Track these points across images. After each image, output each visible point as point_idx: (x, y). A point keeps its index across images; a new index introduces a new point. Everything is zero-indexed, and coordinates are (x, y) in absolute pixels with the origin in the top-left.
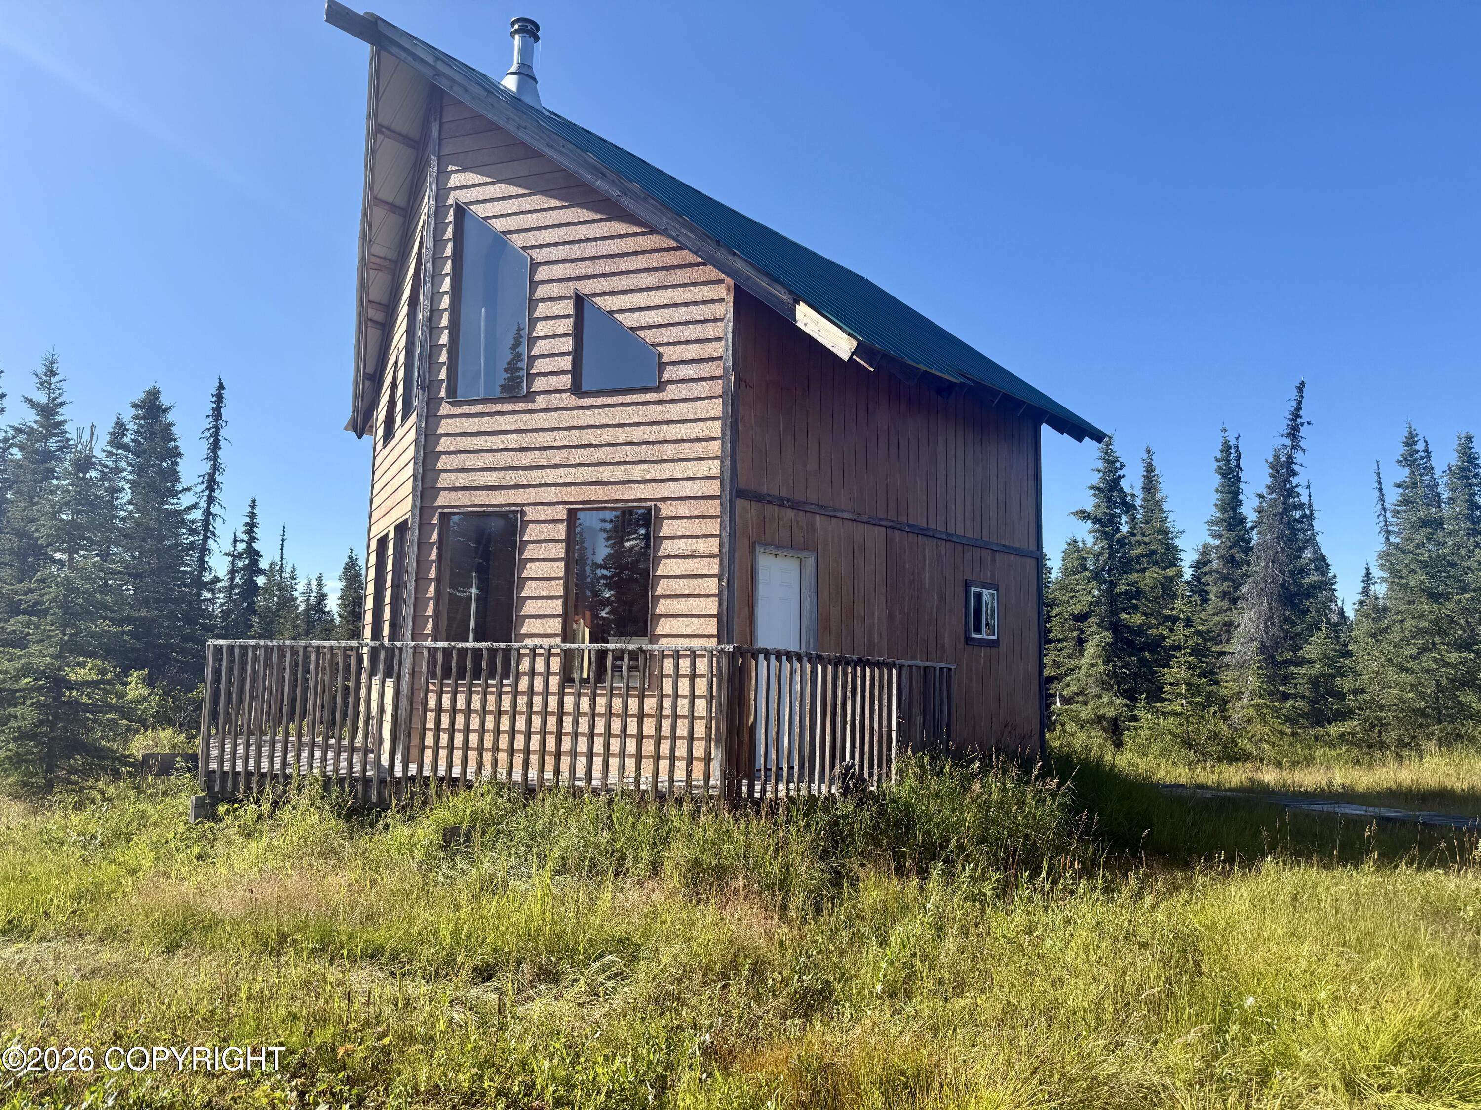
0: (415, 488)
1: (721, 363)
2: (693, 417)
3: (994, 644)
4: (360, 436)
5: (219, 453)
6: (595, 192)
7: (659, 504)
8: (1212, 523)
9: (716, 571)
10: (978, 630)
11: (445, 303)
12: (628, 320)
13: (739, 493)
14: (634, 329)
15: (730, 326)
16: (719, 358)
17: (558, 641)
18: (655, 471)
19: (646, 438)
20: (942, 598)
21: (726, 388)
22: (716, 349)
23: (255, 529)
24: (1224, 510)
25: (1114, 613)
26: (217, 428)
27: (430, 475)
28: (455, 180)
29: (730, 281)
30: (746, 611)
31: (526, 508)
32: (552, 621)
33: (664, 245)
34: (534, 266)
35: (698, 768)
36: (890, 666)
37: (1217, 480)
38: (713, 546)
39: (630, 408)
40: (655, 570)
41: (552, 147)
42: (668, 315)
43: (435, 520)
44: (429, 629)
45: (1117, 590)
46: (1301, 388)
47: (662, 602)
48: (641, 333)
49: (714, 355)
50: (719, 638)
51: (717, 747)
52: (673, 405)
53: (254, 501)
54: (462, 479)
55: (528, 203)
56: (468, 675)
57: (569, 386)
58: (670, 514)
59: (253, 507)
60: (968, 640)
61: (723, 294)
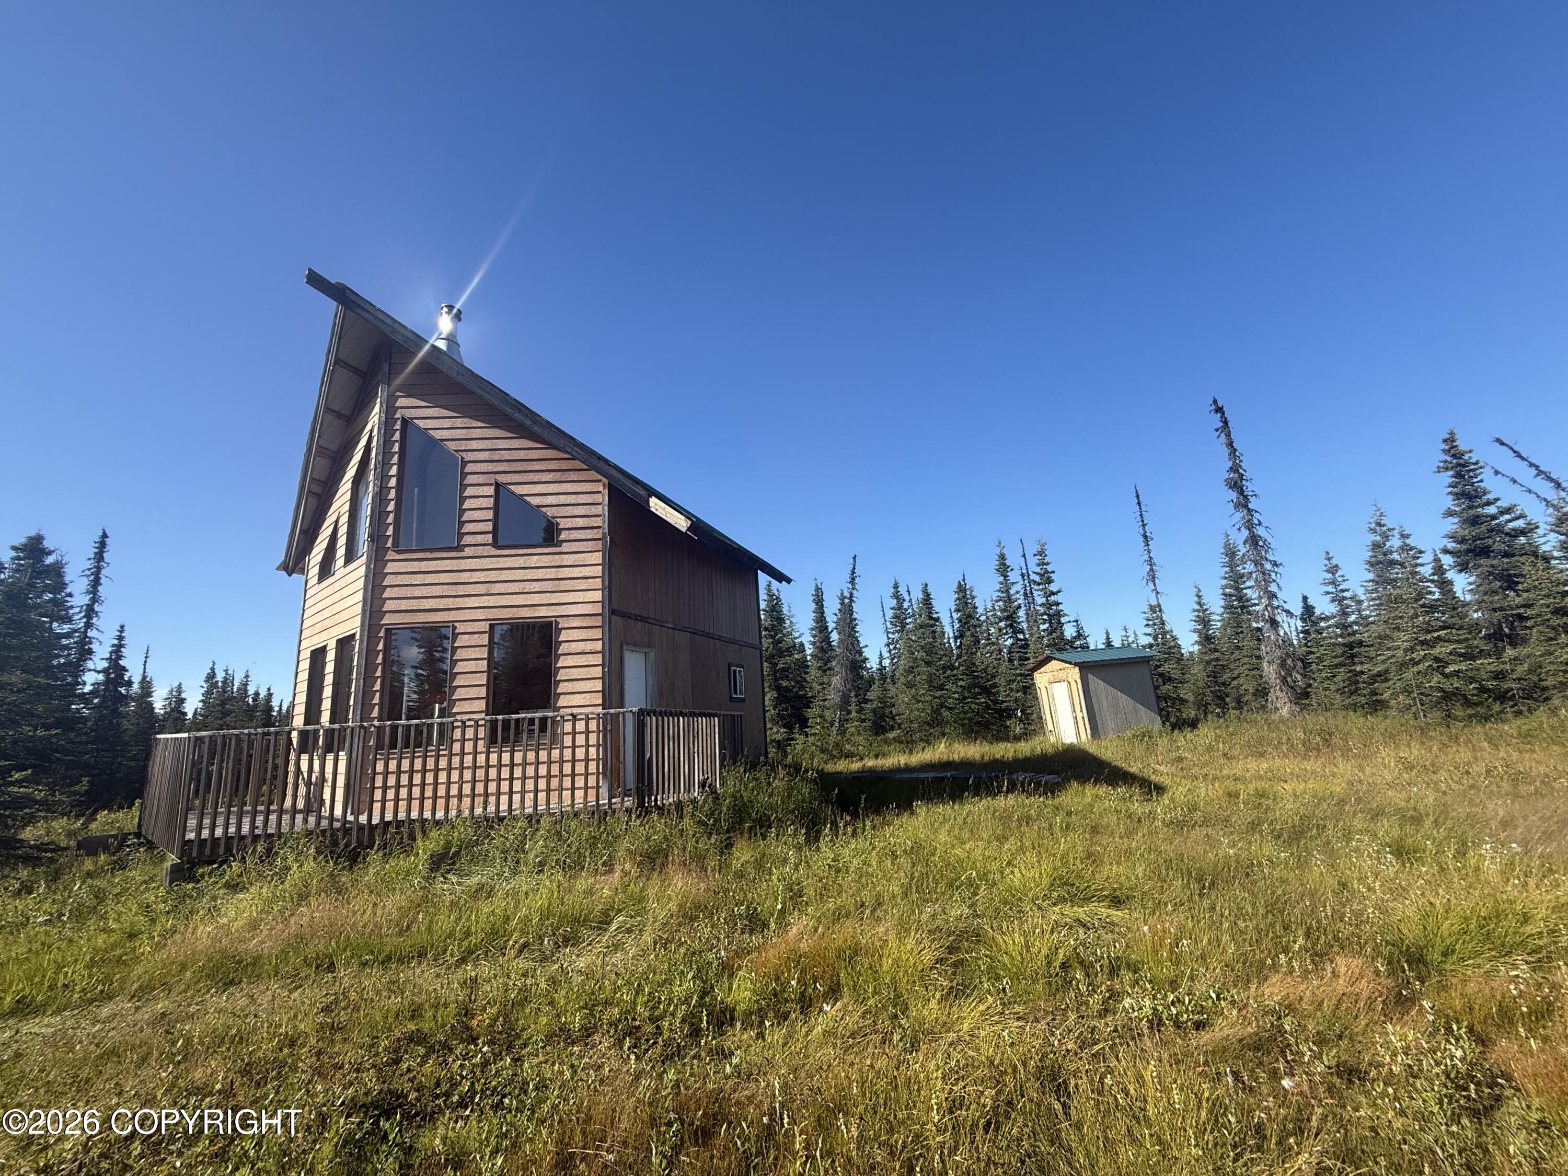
0: (364, 611)
1: (601, 530)
2: (581, 563)
3: (743, 700)
4: (290, 575)
5: (100, 588)
6: (513, 420)
7: (558, 619)
8: (812, 629)
9: (601, 662)
10: (736, 693)
11: (393, 482)
12: (535, 501)
13: (613, 612)
14: (539, 506)
15: (606, 508)
16: (600, 527)
17: (483, 716)
18: (555, 598)
19: (548, 577)
20: (717, 674)
21: (604, 545)
22: (598, 522)
23: (122, 649)
24: (817, 622)
25: (776, 680)
26: (99, 569)
27: (377, 602)
28: (401, 402)
29: (605, 481)
30: (618, 687)
31: (456, 624)
32: (477, 702)
33: (560, 457)
34: (465, 463)
35: (592, 793)
36: (714, 715)
37: (813, 606)
38: (598, 646)
39: (536, 557)
40: (556, 663)
41: (482, 389)
42: (563, 499)
43: (382, 634)
44: (375, 713)
45: (778, 667)
46: (854, 558)
47: (561, 684)
48: (544, 510)
49: (595, 525)
50: (604, 706)
51: (603, 778)
52: (567, 556)
53: (122, 627)
54: (404, 604)
55: (459, 422)
56: (399, 745)
57: (490, 542)
58: (566, 626)
59: (121, 632)
60: (731, 698)
61: (601, 489)
